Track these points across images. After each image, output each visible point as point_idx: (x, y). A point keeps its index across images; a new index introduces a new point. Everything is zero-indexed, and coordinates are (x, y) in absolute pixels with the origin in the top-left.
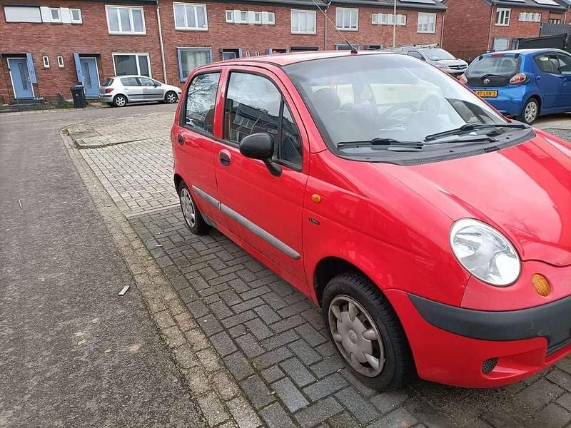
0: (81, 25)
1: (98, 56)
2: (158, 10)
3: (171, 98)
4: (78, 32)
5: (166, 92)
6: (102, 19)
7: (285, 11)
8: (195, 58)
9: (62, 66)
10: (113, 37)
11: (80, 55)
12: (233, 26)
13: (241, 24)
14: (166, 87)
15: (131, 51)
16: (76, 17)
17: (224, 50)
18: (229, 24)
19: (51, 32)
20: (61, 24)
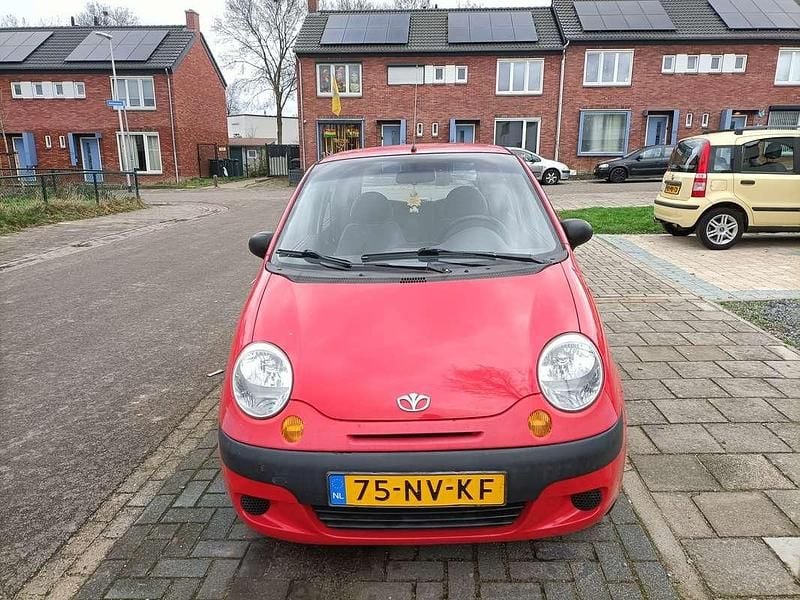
0: (465, 85)
1: (477, 122)
2: (563, 61)
3: (551, 178)
4: (460, 94)
5: (544, 170)
6: (491, 77)
7: (767, 50)
8: (604, 124)
9: (436, 134)
10: (500, 99)
11: (457, 122)
12: (672, 78)
13: (686, 74)
14: (547, 164)
15: (519, 116)
16: (461, 76)
17: (650, 113)
18: (665, 74)
19: (431, 95)
20: (444, 85)
